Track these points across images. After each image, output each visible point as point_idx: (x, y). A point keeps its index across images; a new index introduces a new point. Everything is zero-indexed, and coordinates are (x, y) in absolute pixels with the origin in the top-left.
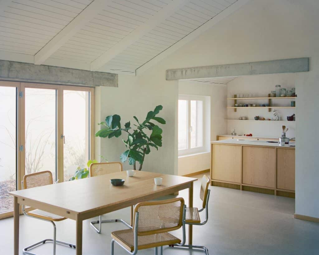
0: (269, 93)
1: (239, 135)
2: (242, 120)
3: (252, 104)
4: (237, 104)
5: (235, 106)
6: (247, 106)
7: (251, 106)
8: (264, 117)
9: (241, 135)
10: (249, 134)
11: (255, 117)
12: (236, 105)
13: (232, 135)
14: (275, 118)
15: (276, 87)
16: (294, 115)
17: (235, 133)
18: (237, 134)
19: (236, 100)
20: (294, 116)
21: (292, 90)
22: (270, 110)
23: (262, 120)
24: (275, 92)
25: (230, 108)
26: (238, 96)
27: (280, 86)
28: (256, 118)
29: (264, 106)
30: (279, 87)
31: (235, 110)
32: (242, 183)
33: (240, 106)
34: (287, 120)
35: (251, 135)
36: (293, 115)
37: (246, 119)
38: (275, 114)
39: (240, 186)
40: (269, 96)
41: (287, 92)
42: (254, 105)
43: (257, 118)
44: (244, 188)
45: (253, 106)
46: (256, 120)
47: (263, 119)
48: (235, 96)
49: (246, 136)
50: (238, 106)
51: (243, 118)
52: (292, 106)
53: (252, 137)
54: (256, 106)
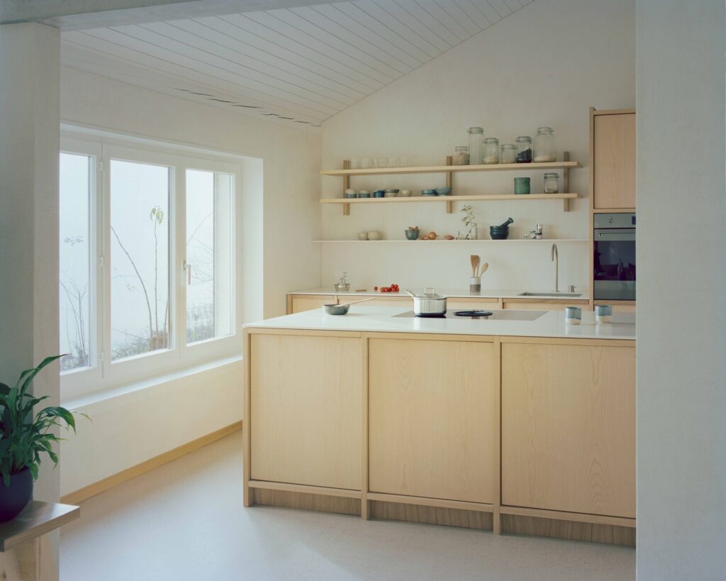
0: (449, 155)
1: (358, 291)
2: (368, 239)
3: (397, 188)
4: (352, 190)
5: (346, 196)
6: (383, 194)
7: (395, 196)
8: (432, 231)
9: (365, 291)
10: (389, 286)
11: (406, 231)
12: (350, 192)
13: (337, 289)
14: (464, 231)
15: (471, 132)
16: (511, 221)
17: (347, 285)
18: (351, 286)
19: (348, 177)
20: (509, 225)
21: (516, 144)
22: (451, 207)
23: (430, 239)
24: (466, 148)
25: (331, 204)
26: (354, 163)
27: (481, 131)
28: (410, 235)
29: (435, 193)
30: (479, 135)
31: (347, 209)
32: (369, 491)
33: (360, 197)
34: (491, 237)
35: (394, 289)
36: (508, 222)
37: (381, 237)
38: (465, 218)
39: (359, 501)
40: (450, 161)
41: (503, 149)
42: (405, 192)
43: (414, 234)
44: (377, 512)
45: (402, 196)
46: (410, 239)
47: (431, 236)
48: (347, 165)
49: (379, 293)
50: (355, 196)
51: (371, 235)
52: (516, 193)
53: (400, 294)
54: (410, 195)
